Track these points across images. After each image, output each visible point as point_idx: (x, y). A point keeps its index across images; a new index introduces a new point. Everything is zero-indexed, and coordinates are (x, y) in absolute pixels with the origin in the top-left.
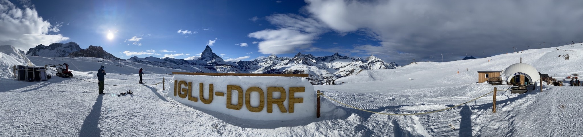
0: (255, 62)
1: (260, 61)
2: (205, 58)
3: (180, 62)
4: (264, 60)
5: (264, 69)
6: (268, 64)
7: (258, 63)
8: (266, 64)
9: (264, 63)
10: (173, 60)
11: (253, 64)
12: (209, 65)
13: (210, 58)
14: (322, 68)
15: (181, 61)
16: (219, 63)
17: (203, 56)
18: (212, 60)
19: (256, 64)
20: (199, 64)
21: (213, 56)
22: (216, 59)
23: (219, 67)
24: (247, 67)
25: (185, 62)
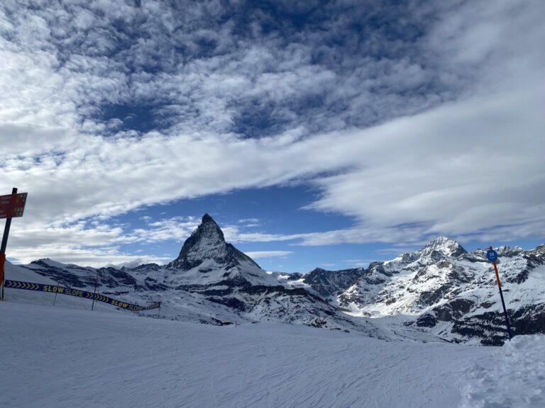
0: (375, 275)
1: (396, 270)
2: (199, 262)
3: (100, 282)
4: (409, 266)
6: (429, 278)
7: (389, 275)
8: (421, 278)
9: (413, 275)
10: (71, 271)
11: (369, 282)
12: (217, 288)
13: (220, 260)
15: (107, 275)
16: (254, 282)
17: (193, 255)
18: (227, 269)
19: (382, 281)
20: (178, 285)
21: (227, 255)
22: (238, 263)
23: (255, 297)
24: (348, 293)
25: (121, 279)
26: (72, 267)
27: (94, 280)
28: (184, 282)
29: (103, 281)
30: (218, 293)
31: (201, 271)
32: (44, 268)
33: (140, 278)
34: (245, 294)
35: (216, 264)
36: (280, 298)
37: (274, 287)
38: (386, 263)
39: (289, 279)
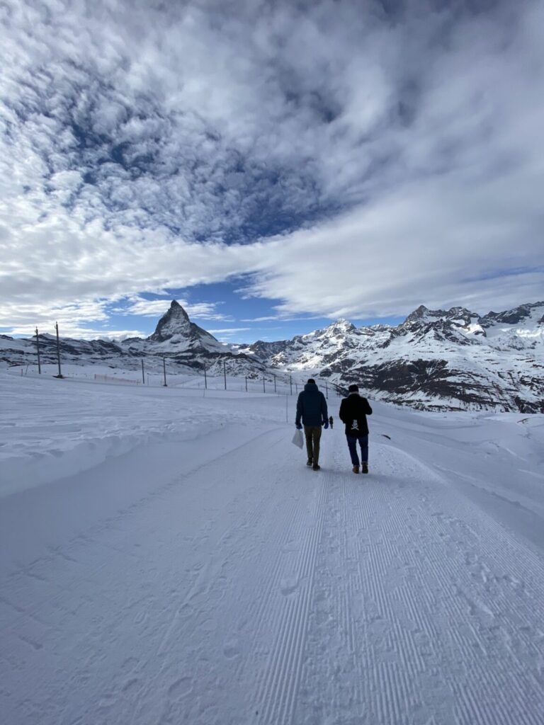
0: (296, 344)
1: (310, 341)
2: (170, 336)
4: (319, 338)
5: (322, 362)
6: (331, 346)
7: (305, 344)
8: (325, 346)
9: (320, 344)
11: (293, 349)
12: (184, 354)
13: (186, 335)
14: (509, 349)
16: (212, 350)
17: (165, 331)
18: (192, 341)
19: (300, 349)
20: (155, 353)
21: (192, 331)
22: (200, 337)
23: (212, 360)
24: (278, 357)
25: (110, 349)
26: (68, 340)
27: (88, 350)
28: (159, 351)
29: (96, 351)
30: (185, 358)
31: (172, 343)
32: (44, 341)
33: (125, 348)
34: (205, 359)
35: (183, 338)
36: (229, 360)
37: (225, 354)
38: (304, 336)
39: (239, 348)
